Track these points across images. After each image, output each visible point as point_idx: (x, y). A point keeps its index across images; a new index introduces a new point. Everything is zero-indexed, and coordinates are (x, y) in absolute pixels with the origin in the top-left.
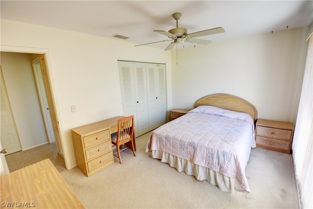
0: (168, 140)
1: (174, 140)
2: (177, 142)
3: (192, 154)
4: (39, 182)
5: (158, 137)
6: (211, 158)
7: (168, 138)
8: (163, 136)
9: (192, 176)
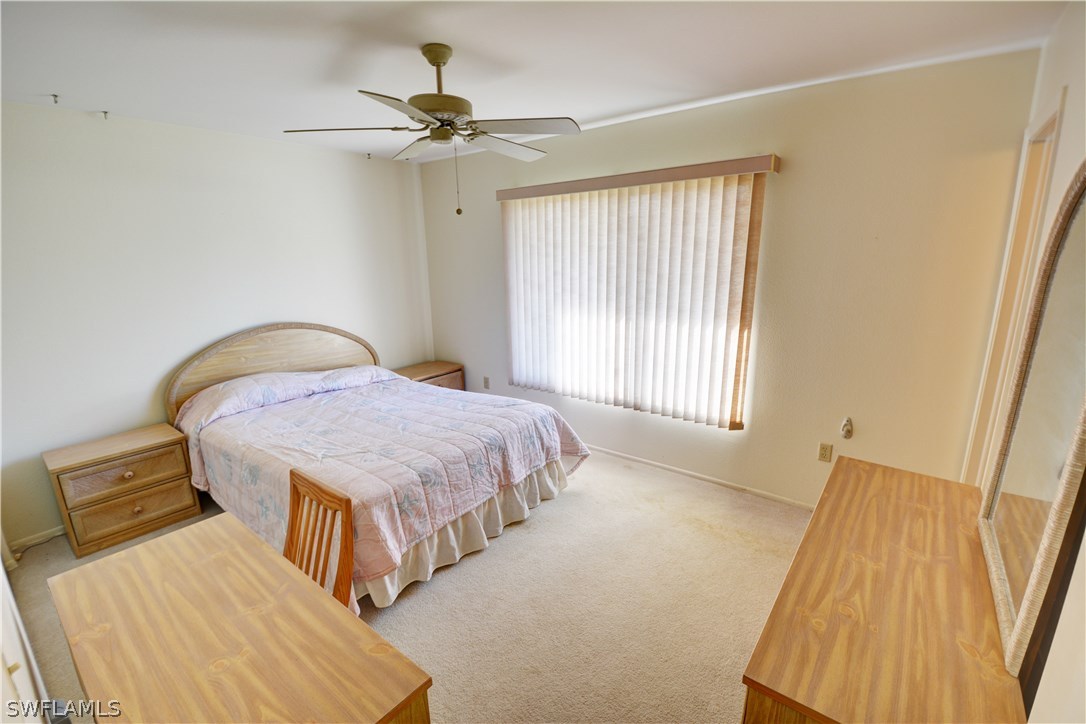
0: (434, 484)
1: (450, 466)
2: (461, 465)
3: (500, 469)
4: (857, 598)
5: (394, 502)
6: (531, 447)
7: (433, 477)
8: (413, 483)
9: (506, 529)
